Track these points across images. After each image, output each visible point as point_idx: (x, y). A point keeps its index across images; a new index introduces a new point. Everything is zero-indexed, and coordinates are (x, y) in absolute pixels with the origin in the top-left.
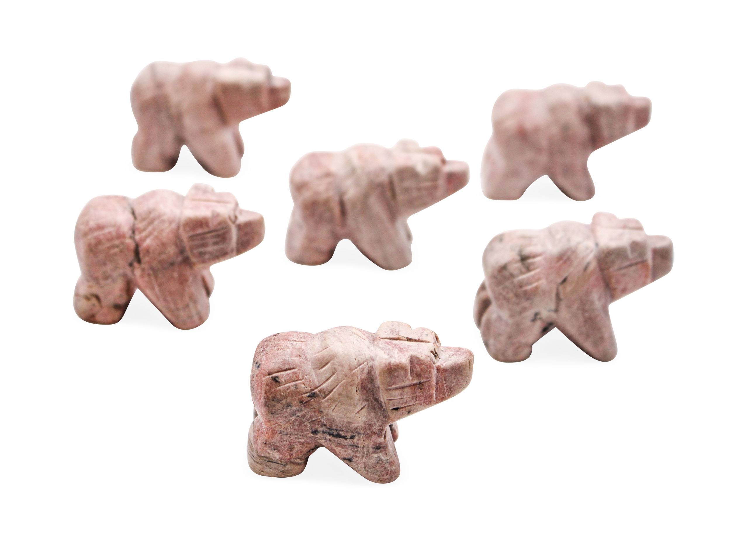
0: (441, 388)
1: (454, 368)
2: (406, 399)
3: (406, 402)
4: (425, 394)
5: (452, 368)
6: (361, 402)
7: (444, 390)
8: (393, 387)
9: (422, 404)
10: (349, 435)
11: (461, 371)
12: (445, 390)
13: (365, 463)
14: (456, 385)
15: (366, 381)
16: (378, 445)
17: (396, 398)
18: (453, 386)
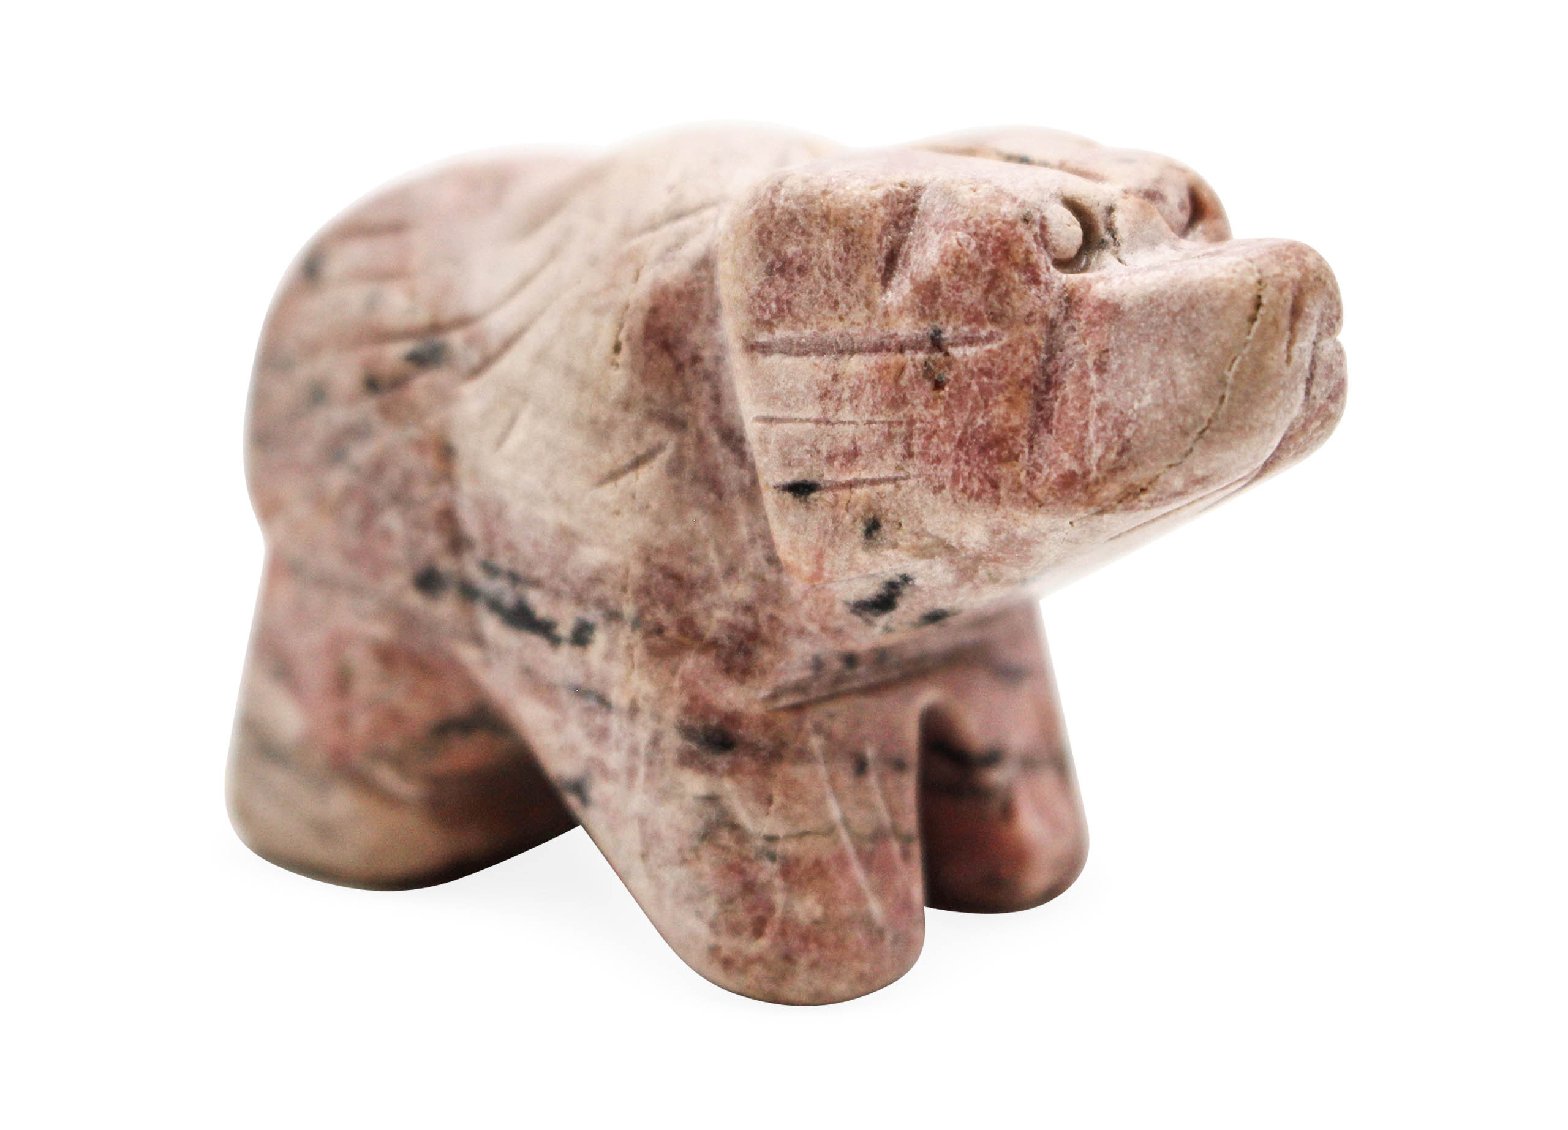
0: (1072, 414)
1: (1160, 305)
2: (850, 429)
3: (853, 455)
4: (958, 424)
5: (1151, 301)
6: (633, 418)
7: (1086, 426)
8: (781, 333)
9: (942, 487)
10: (566, 620)
11: (1195, 324)
12: (1092, 429)
13: (643, 821)
14: (1157, 406)
15: (684, 305)
16: (714, 721)
17: (795, 415)
18: (1140, 409)
